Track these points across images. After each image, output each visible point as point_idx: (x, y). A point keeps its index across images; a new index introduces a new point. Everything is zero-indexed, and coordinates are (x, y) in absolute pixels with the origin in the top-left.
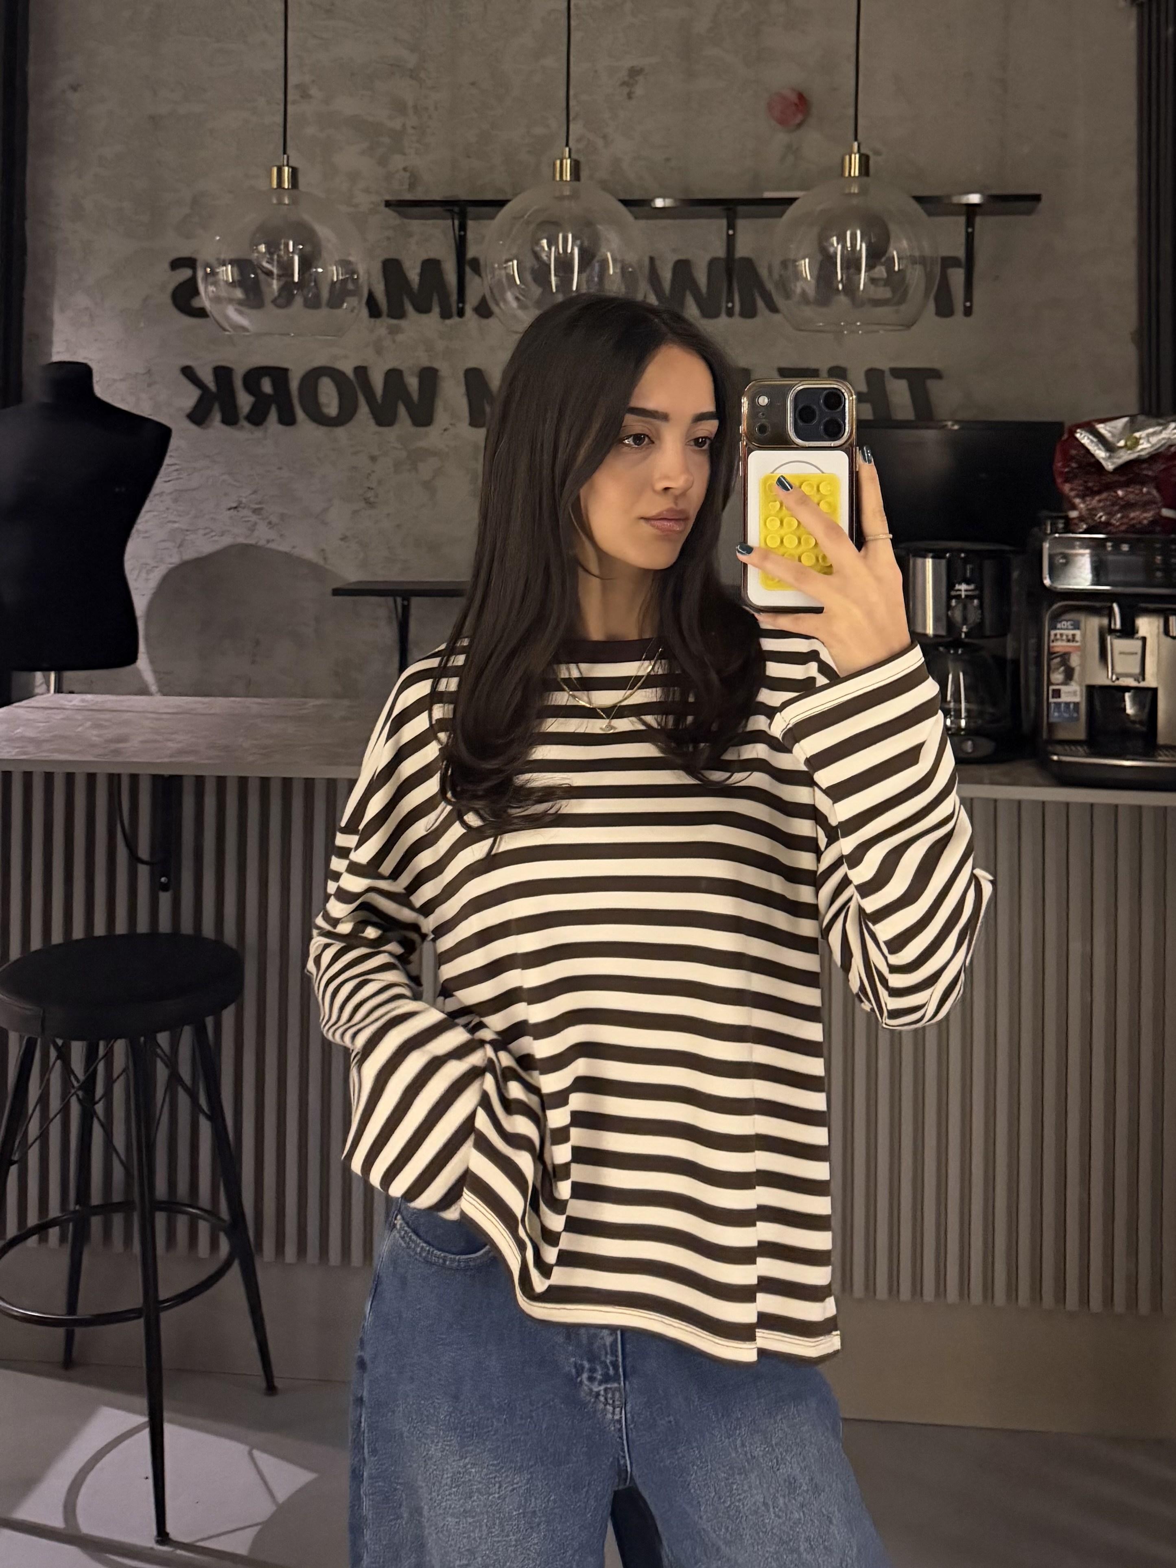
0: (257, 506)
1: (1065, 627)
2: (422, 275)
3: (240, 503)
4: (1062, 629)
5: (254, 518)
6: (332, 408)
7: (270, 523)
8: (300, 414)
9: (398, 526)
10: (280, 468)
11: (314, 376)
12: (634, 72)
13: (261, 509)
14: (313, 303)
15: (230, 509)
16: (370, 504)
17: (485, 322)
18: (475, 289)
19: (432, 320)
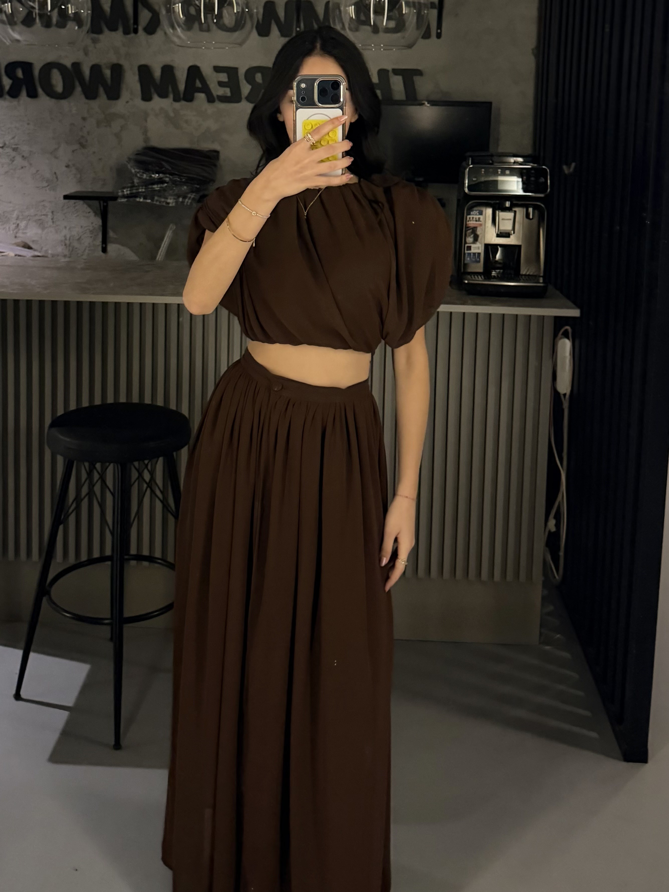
0: (16, 146)
1: (475, 214)
2: (112, 7)
3: (5, 144)
4: (472, 215)
5: (13, 154)
6: (59, 88)
7: (23, 156)
8: (40, 91)
9: (100, 159)
11: (48, 67)
13: (17, 148)
14: (47, 23)
16: (83, 146)
17: (149, 37)
18: (145, 16)
19: (119, 35)
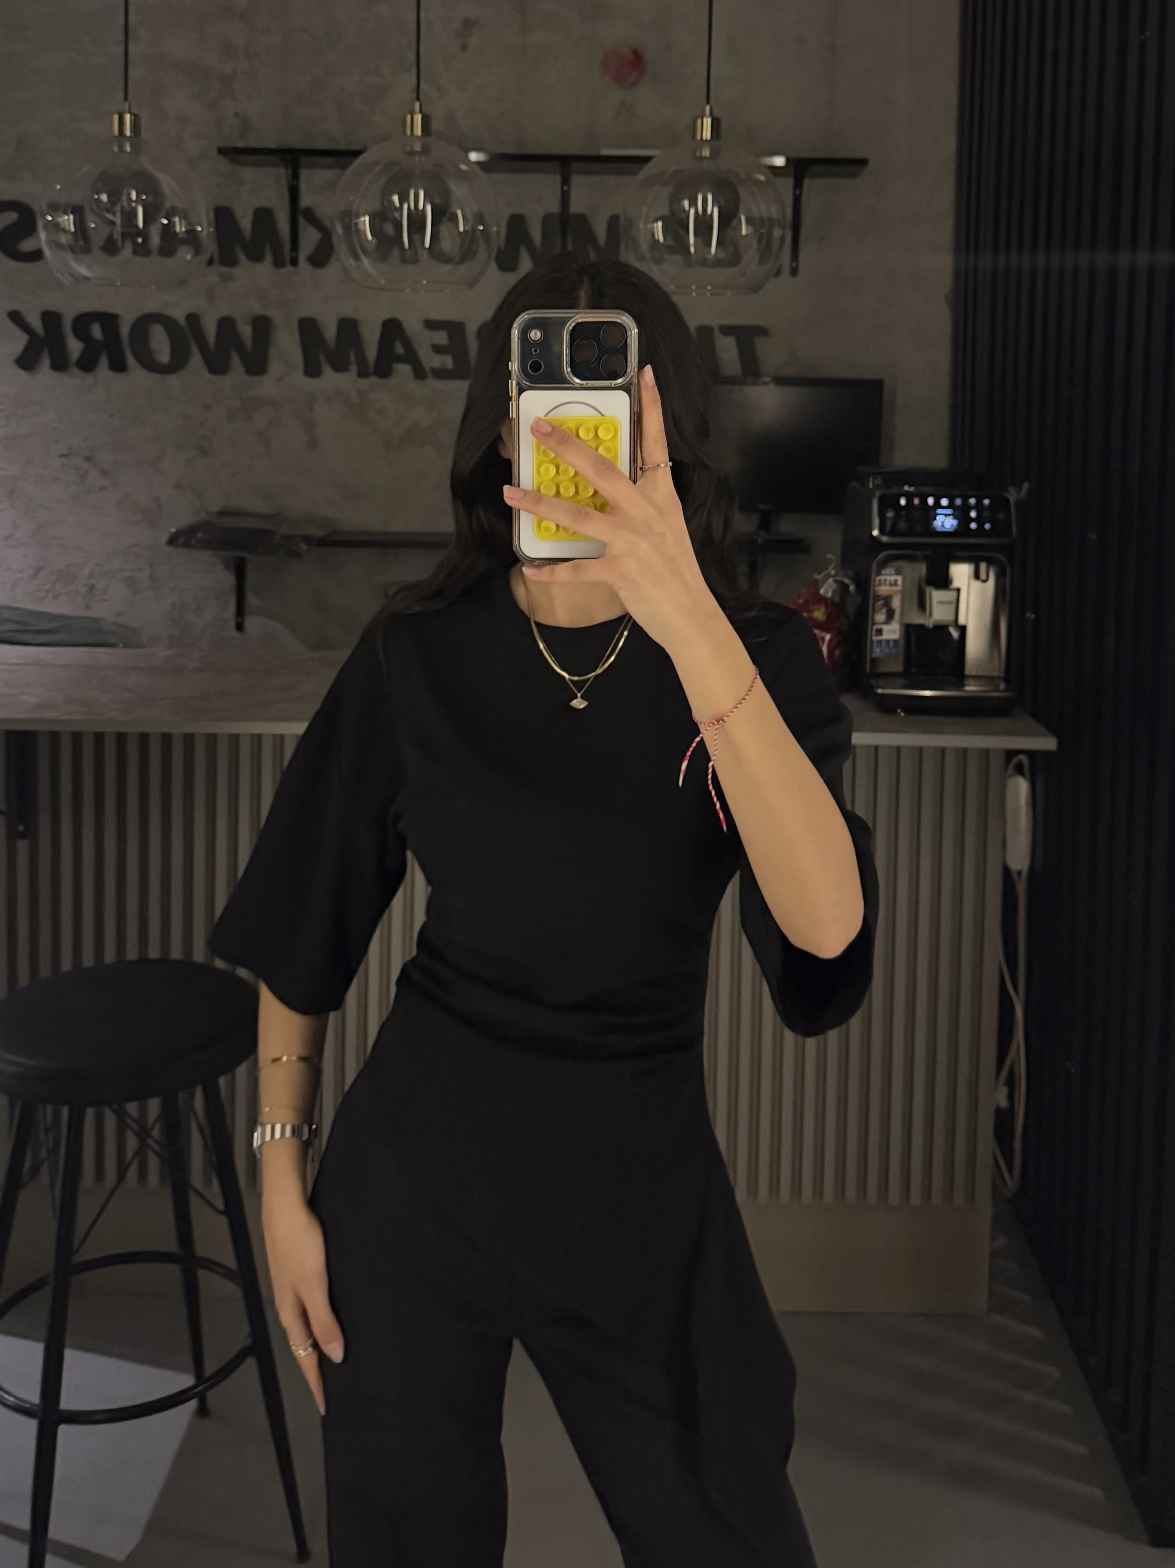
0: (90, 454)
1: (889, 573)
2: (254, 223)
3: (72, 450)
4: (884, 575)
5: (85, 466)
6: (163, 355)
7: (102, 470)
8: (131, 360)
9: (234, 475)
10: (112, 415)
11: (145, 322)
12: (469, 24)
13: (92, 456)
15: (62, 456)
16: (204, 452)
17: (318, 271)
18: (310, 237)
19: (264, 270)
